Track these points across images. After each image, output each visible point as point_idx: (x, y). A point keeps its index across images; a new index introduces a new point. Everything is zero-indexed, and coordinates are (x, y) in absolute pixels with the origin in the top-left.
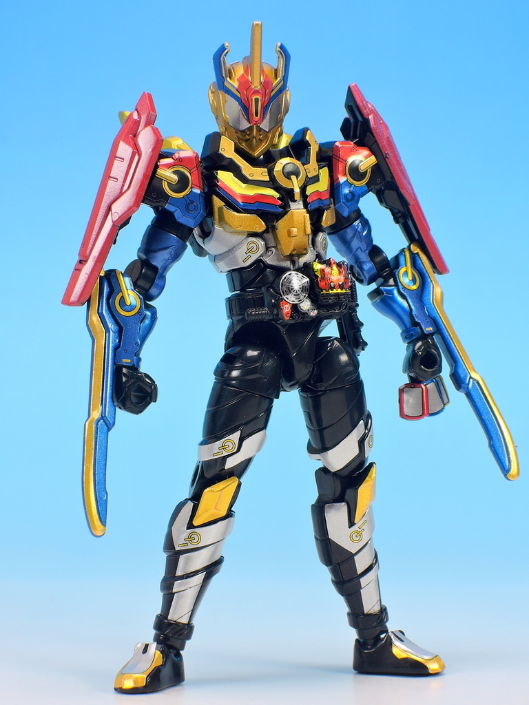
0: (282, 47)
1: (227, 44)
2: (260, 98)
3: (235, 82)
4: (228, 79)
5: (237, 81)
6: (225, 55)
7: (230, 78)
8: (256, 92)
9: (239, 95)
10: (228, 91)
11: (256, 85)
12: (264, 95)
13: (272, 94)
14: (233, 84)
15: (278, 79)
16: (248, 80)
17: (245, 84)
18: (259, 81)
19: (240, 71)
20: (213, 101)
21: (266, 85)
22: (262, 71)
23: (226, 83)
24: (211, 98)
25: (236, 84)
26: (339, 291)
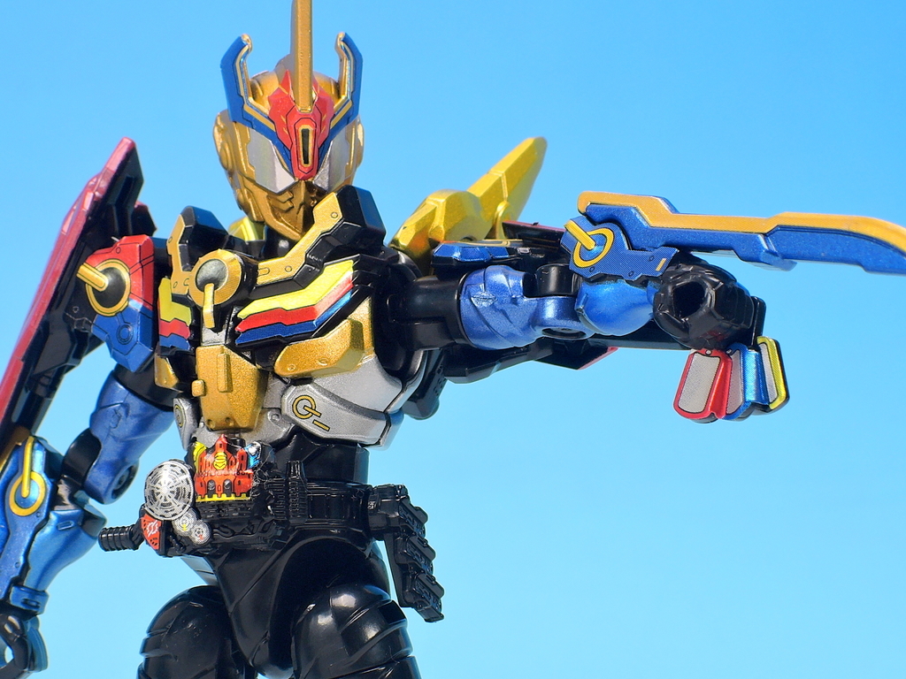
0: (346, 40)
1: (246, 38)
2: (311, 129)
3: (263, 104)
4: (251, 99)
5: (267, 103)
6: (244, 57)
7: (254, 98)
8: (305, 118)
9: (272, 126)
10: (250, 122)
11: (304, 107)
12: (319, 124)
13: (333, 123)
14: (260, 107)
15: (343, 97)
16: (288, 97)
17: (282, 105)
18: (308, 99)
19: (272, 85)
20: (222, 146)
21: (322, 105)
22: (313, 83)
23: (246, 108)
24: (219, 141)
25: (266, 108)
26: (224, 498)
